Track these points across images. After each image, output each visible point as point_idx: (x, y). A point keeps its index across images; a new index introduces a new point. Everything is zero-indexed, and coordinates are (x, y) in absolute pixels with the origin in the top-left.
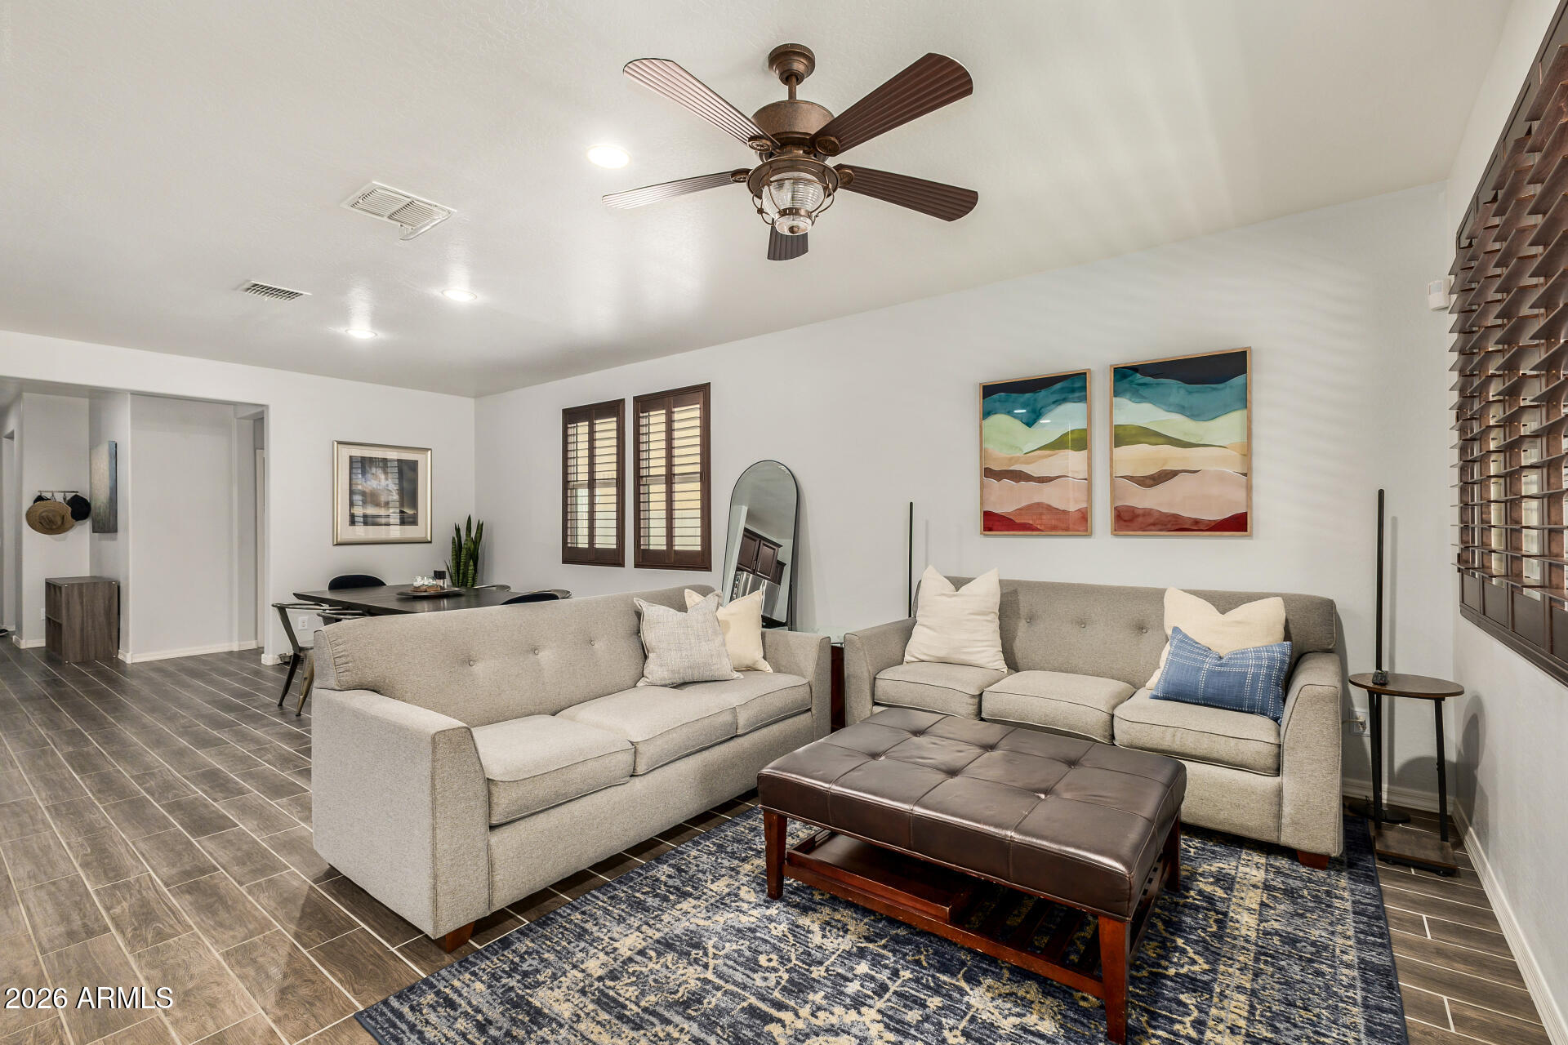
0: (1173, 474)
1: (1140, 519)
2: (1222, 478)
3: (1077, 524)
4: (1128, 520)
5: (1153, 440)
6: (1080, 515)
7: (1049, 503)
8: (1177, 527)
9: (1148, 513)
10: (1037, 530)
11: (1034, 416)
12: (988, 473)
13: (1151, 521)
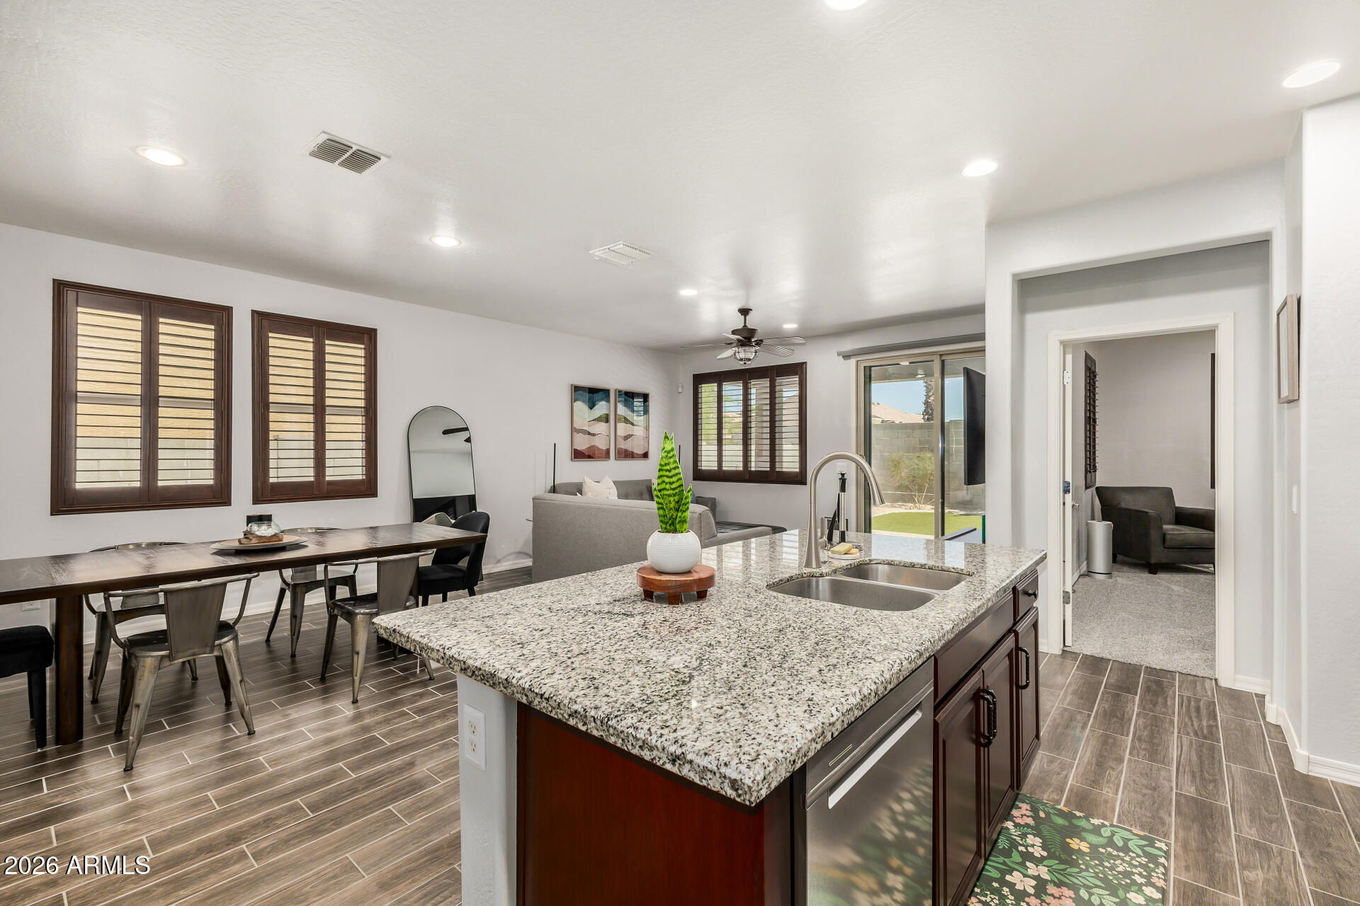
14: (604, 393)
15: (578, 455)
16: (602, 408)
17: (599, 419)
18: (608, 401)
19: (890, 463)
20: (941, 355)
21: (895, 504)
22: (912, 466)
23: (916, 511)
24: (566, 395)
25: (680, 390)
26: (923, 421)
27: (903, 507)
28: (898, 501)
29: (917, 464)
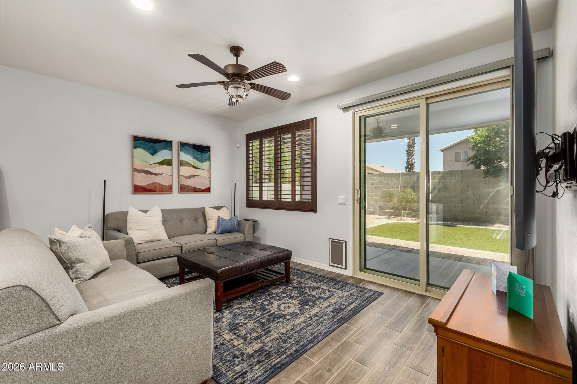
0: (194, 176)
1: (186, 188)
2: (205, 178)
3: (169, 190)
4: (183, 189)
5: (189, 166)
6: (170, 187)
7: (159, 183)
8: (195, 191)
9: (188, 186)
10: (155, 192)
11: (154, 152)
12: (135, 170)
13: (189, 189)
14: (168, 144)
15: (137, 189)
16: (163, 155)
17: (162, 163)
18: (171, 149)
19: (388, 194)
20: (427, 99)
21: (391, 217)
22: (400, 196)
23: (401, 222)
24: (128, 143)
25: (238, 145)
26: (406, 172)
27: (395, 219)
28: (392, 215)
29: (403, 195)
